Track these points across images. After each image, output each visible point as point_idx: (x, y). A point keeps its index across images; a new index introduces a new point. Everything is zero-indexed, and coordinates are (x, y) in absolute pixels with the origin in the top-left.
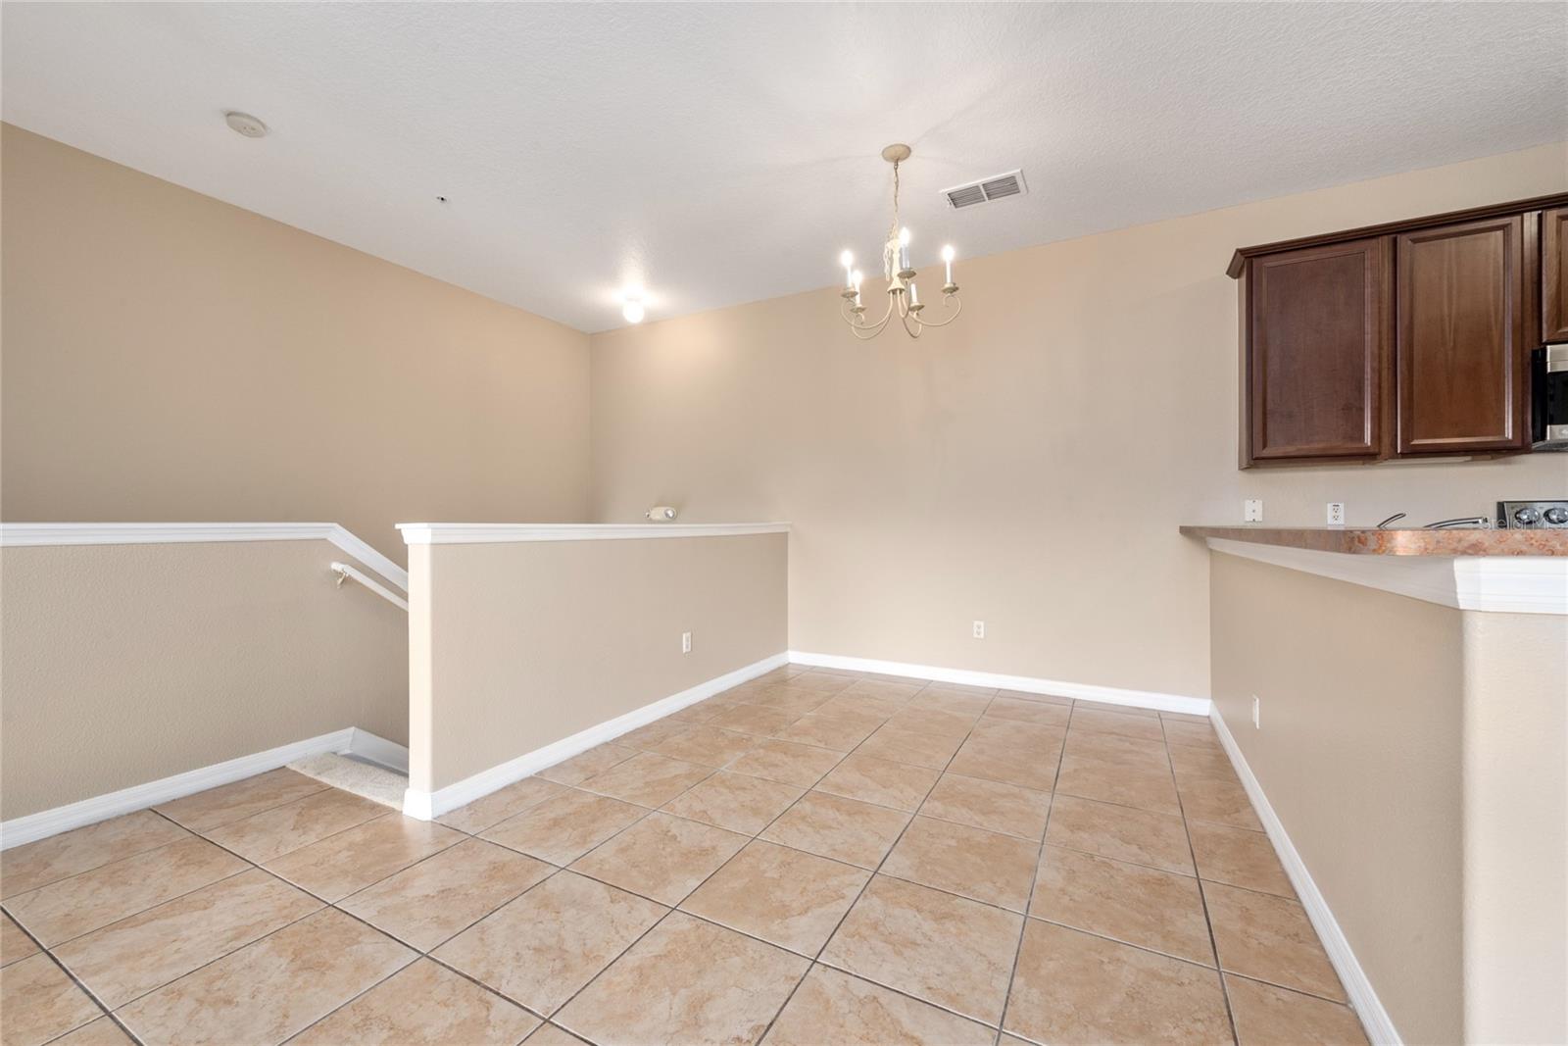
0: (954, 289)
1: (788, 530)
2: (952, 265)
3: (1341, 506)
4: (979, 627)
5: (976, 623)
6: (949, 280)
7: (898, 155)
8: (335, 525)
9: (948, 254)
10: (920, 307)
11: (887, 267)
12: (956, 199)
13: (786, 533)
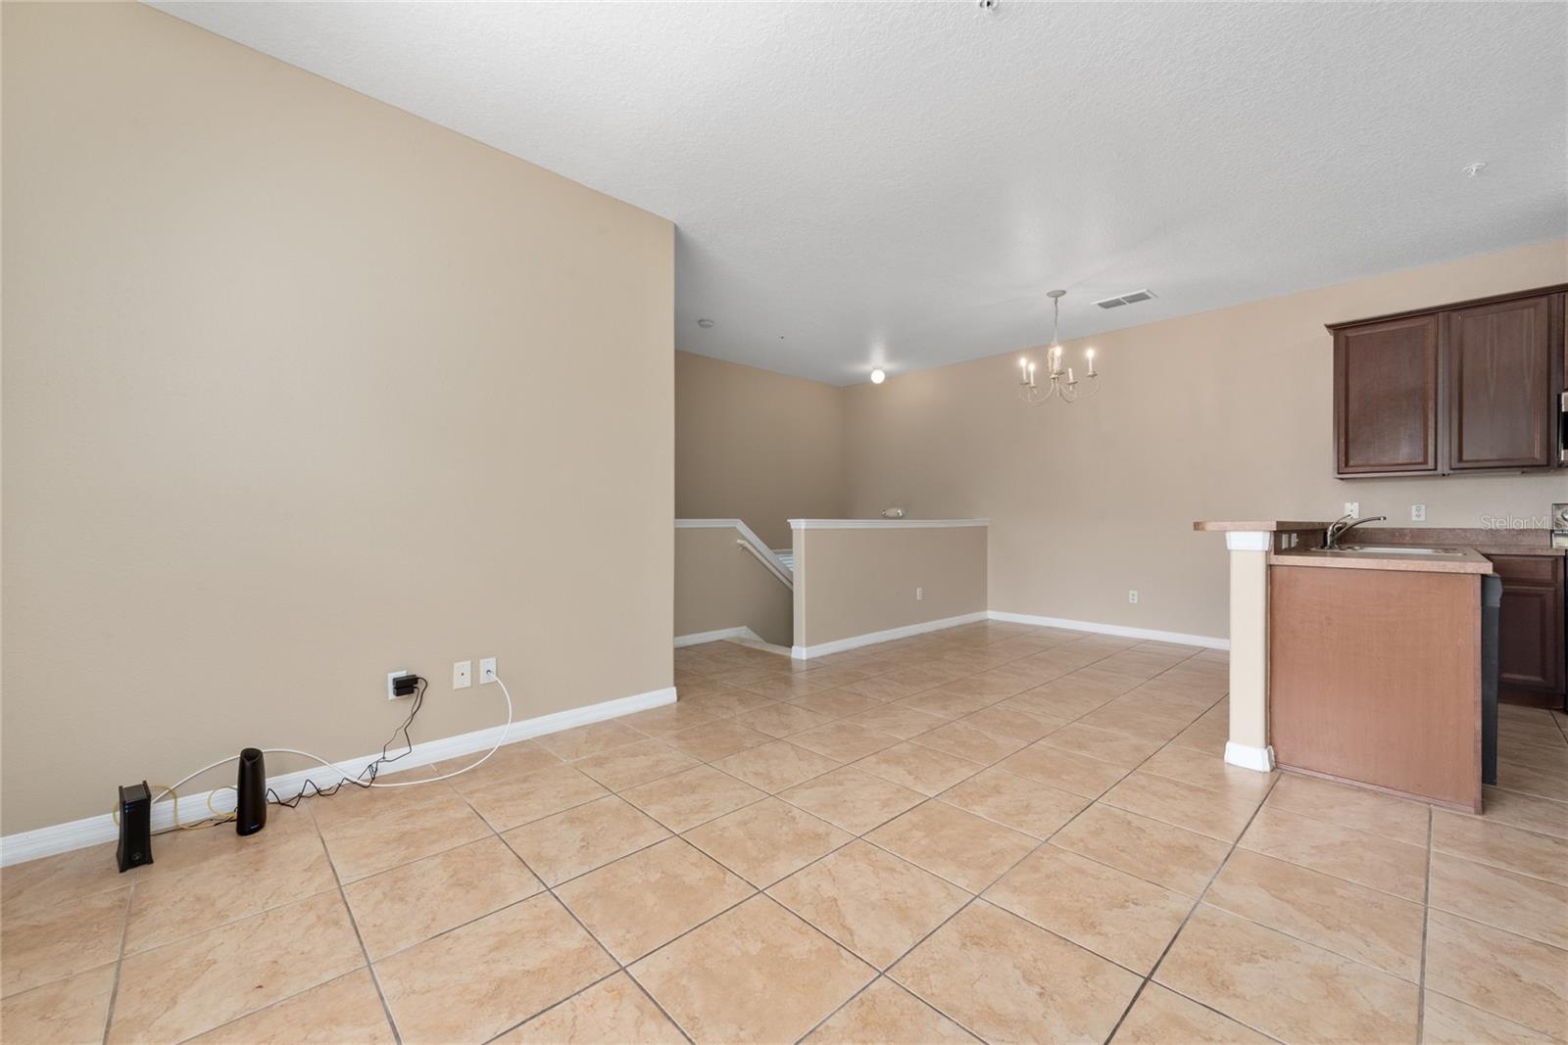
0: (1093, 376)
1: (987, 524)
2: (1093, 361)
3: (1423, 507)
4: (1133, 595)
5: (1131, 592)
6: (1091, 369)
7: (1057, 295)
8: (739, 520)
9: (1090, 354)
10: (1075, 383)
11: (1050, 363)
12: (1106, 305)
13: (986, 527)
